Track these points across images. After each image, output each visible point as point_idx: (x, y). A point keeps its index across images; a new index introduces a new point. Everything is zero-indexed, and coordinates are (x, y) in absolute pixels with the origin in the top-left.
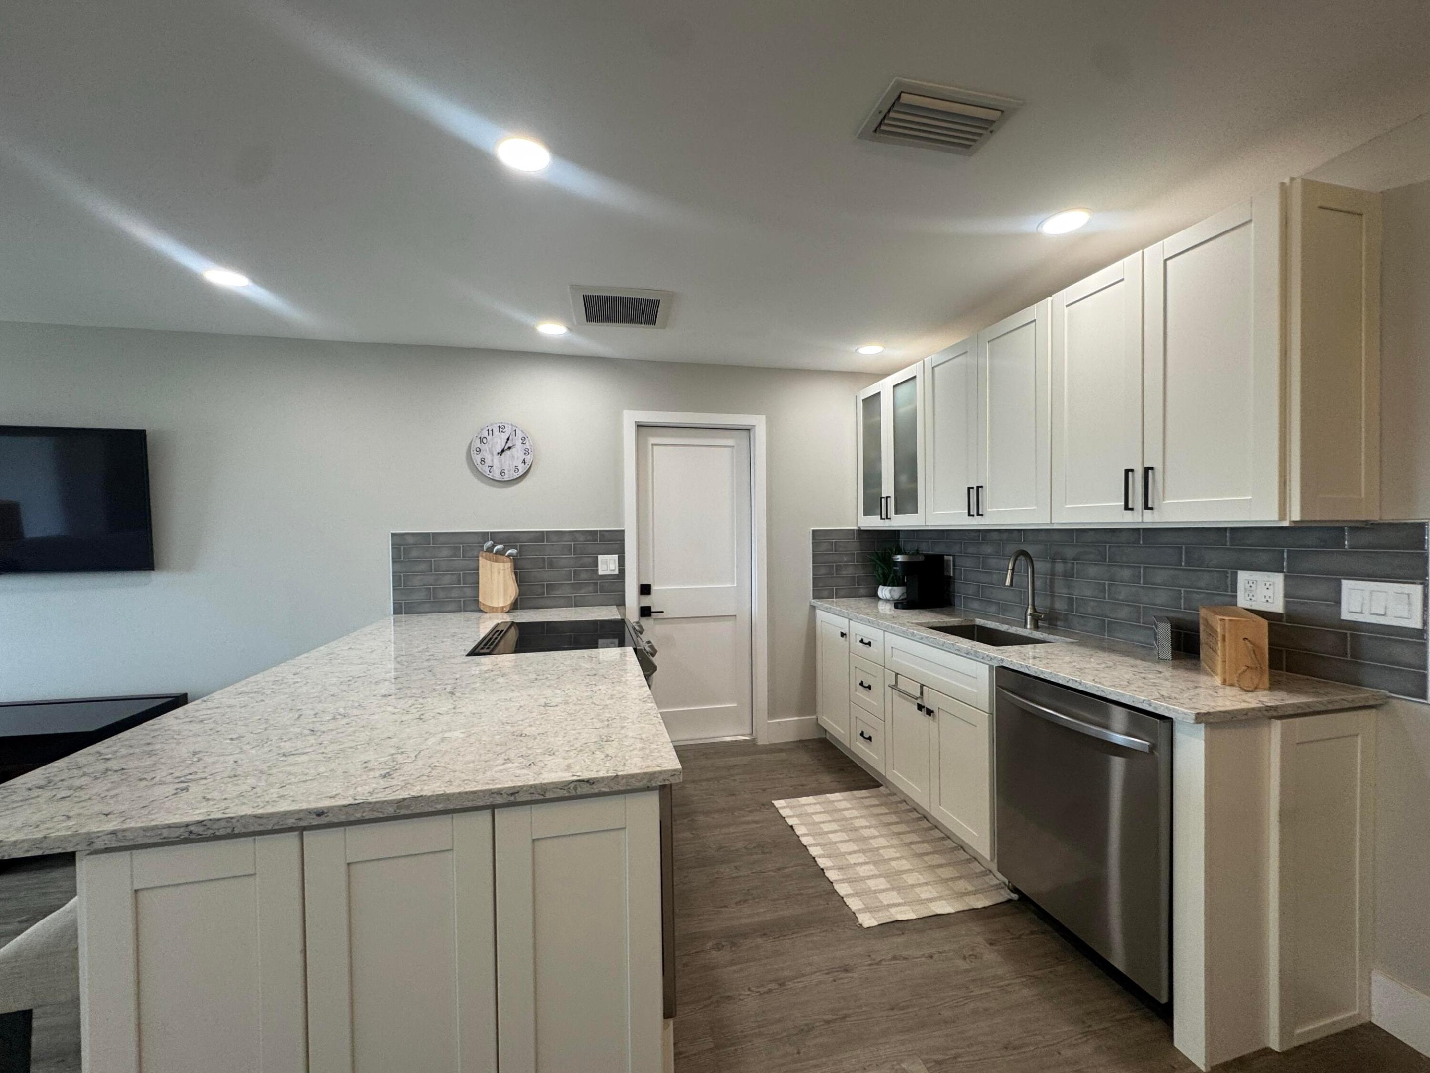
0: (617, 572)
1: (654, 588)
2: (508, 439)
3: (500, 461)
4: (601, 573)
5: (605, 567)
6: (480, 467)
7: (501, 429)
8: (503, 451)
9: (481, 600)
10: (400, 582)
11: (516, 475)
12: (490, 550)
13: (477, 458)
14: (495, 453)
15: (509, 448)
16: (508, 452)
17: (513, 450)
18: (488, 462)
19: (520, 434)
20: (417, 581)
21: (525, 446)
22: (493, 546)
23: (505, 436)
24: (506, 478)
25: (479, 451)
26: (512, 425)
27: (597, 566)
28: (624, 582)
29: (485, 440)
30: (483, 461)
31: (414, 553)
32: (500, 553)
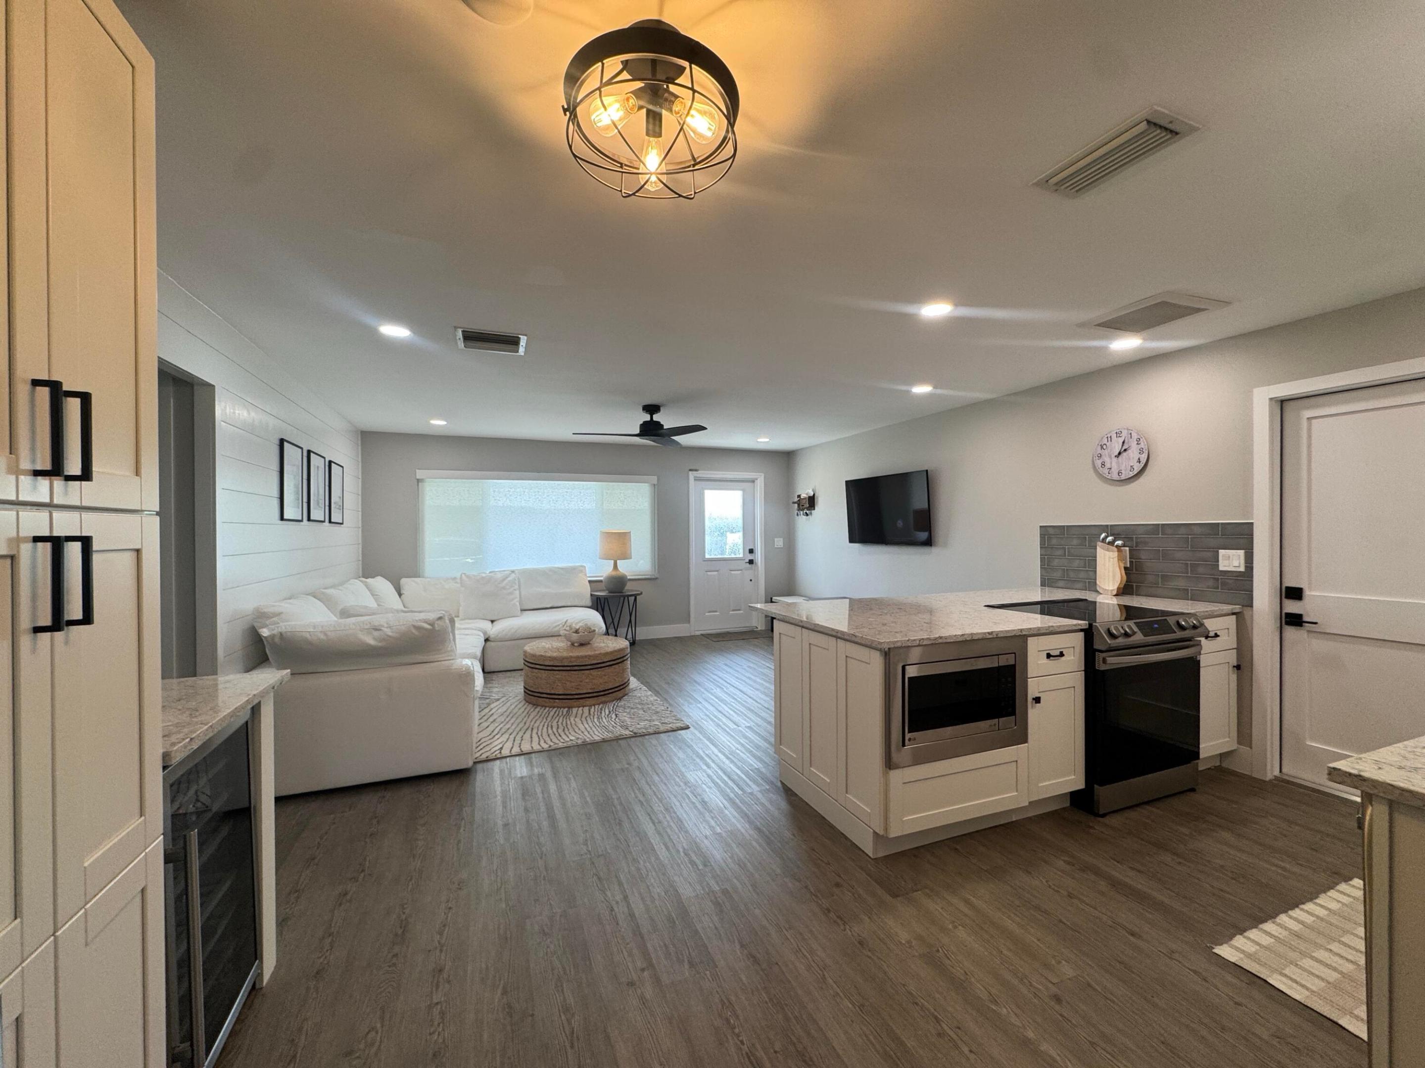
0: (1242, 569)
1: (1307, 593)
2: (1123, 442)
3: (1118, 463)
4: (1221, 568)
5: (1226, 563)
6: (1101, 470)
7: (1118, 434)
8: (1120, 453)
9: (1098, 582)
10: (1046, 563)
11: (1132, 474)
12: (1104, 540)
13: (1098, 463)
14: (1113, 456)
15: (1125, 450)
16: (1125, 454)
17: (1129, 451)
18: (1108, 465)
19: (1135, 436)
20: (1056, 562)
21: (1140, 446)
22: (1106, 537)
23: (1121, 440)
24: (1123, 477)
25: (1100, 456)
26: (1128, 429)
27: (1218, 561)
28: (1252, 581)
29: (1105, 447)
30: (1103, 465)
31: (1054, 541)
32: (1111, 543)
